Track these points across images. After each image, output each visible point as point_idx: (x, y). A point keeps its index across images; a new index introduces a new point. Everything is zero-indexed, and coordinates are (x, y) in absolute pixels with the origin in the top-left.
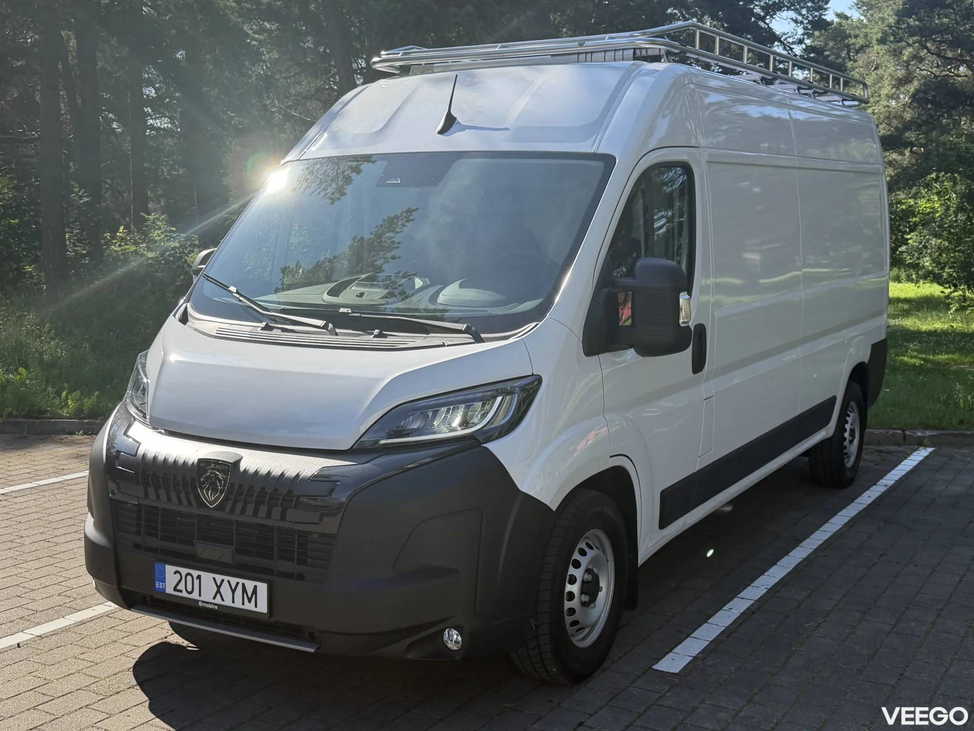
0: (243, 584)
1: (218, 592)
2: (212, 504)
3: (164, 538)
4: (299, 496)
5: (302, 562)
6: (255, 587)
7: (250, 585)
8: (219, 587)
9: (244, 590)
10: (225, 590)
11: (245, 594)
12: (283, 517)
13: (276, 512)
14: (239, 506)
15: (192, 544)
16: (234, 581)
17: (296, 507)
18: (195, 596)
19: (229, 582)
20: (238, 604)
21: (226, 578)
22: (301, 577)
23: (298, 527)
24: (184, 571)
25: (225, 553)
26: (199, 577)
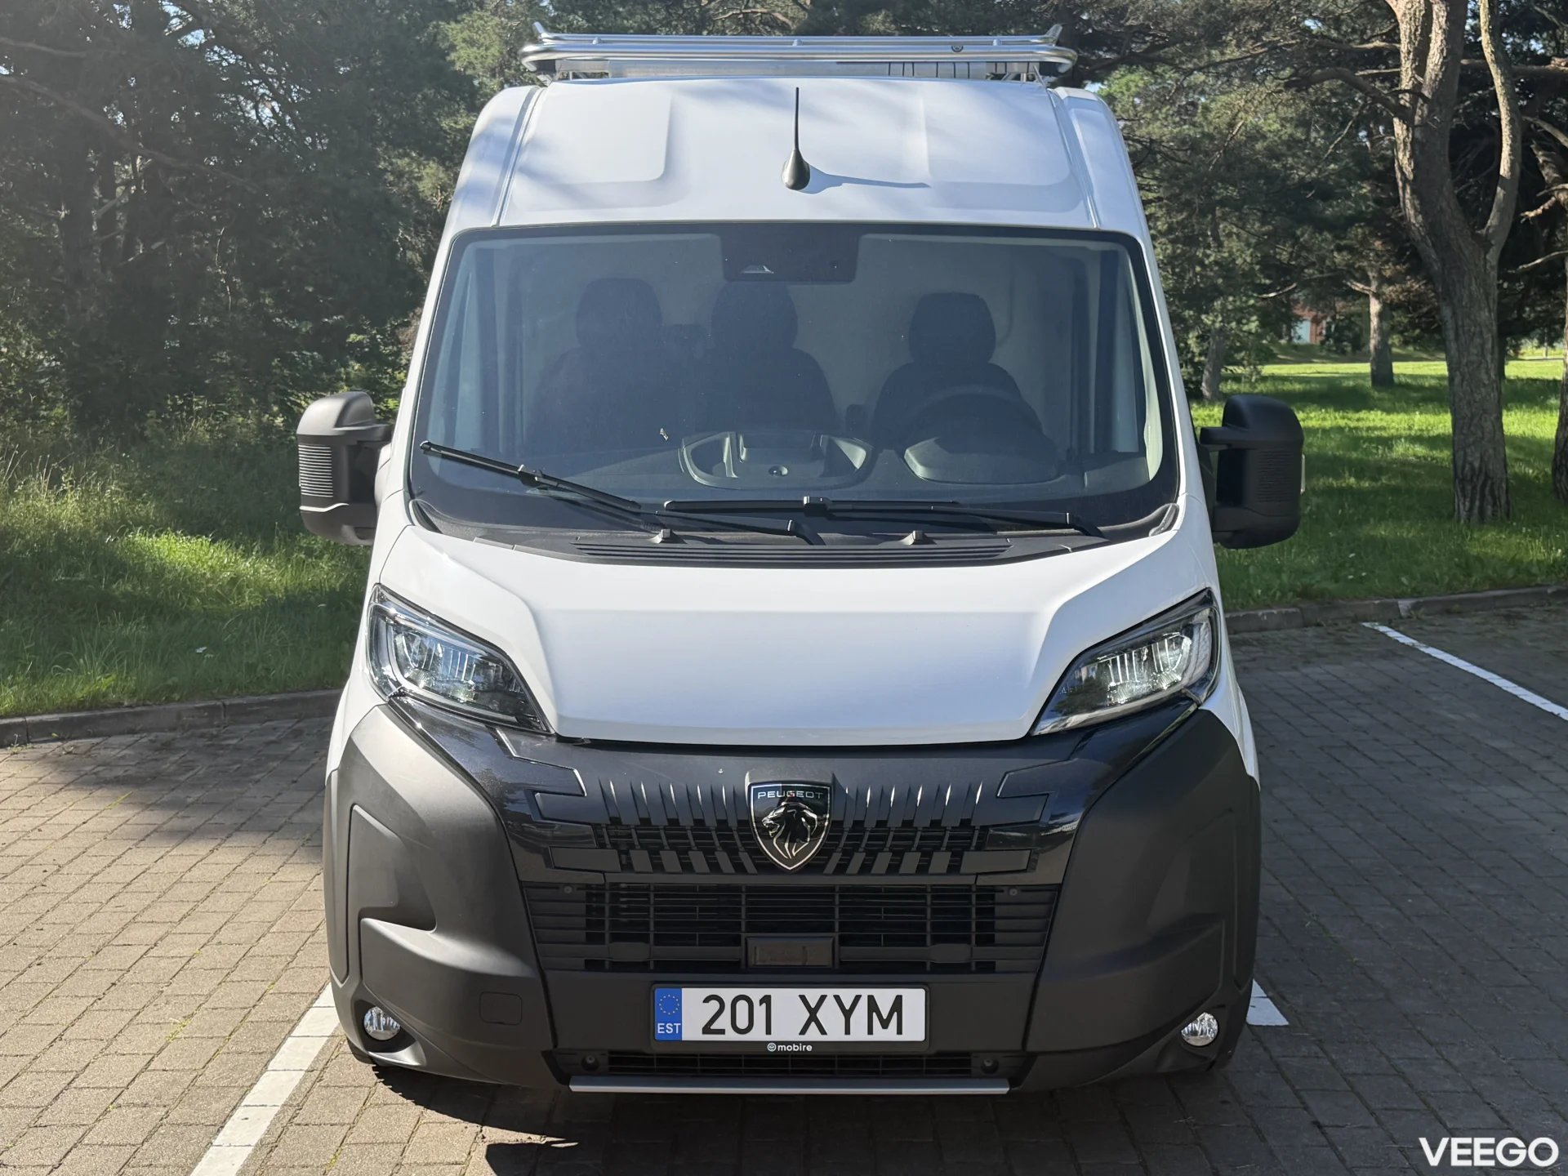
0: (871, 999)
1: (813, 1017)
2: (790, 862)
3: (660, 940)
4: (984, 828)
5: (987, 940)
6: (899, 999)
7: (885, 997)
8: (813, 1012)
9: (873, 1006)
10: (830, 1016)
11: (874, 1014)
12: (954, 868)
13: (941, 861)
14: (858, 859)
15: (736, 941)
16: (847, 995)
17: (979, 848)
18: (758, 1034)
19: (837, 998)
20: (859, 1033)
21: (830, 992)
22: (988, 967)
23: (983, 881)
24: (728, 994)
25: (819, 949)
26: (766, 1000)
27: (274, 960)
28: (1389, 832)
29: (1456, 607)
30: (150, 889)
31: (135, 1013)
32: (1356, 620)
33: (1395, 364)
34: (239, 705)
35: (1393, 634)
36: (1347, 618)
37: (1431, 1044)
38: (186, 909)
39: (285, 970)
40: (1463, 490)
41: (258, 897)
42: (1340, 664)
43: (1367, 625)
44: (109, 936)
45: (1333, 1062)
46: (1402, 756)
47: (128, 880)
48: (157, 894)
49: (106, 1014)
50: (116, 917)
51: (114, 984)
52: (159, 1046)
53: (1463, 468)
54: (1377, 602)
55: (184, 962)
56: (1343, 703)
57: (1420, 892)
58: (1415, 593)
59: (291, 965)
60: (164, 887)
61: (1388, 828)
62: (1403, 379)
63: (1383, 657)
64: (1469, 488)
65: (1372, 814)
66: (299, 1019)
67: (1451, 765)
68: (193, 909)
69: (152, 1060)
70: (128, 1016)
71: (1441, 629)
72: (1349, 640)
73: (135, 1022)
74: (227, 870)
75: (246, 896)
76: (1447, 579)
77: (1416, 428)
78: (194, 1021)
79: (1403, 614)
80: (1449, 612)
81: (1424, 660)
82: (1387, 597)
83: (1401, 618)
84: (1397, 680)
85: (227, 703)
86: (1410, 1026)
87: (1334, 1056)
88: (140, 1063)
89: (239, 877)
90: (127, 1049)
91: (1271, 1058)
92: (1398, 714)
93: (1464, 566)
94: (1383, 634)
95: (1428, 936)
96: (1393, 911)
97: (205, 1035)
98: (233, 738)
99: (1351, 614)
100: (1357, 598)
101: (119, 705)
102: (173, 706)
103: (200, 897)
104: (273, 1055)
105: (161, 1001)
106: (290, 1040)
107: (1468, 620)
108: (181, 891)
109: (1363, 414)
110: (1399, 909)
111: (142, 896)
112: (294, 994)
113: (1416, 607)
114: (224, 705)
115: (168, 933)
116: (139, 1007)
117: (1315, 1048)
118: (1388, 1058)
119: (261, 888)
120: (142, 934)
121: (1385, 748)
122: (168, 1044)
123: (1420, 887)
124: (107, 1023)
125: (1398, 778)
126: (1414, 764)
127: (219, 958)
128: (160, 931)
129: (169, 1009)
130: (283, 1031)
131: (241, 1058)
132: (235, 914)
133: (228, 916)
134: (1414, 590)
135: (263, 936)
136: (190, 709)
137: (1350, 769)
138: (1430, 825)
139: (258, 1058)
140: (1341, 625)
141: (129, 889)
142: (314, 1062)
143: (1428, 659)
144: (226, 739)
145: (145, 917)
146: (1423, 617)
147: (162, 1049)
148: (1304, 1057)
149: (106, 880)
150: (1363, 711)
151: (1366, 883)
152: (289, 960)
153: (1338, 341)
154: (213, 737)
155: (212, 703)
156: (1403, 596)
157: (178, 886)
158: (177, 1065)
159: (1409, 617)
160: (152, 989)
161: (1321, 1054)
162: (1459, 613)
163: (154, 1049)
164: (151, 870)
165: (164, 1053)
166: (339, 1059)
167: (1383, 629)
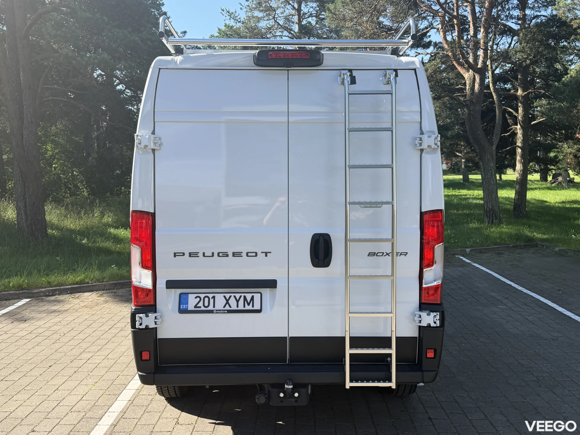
27: (123, 364)
28: (459, 322)
29: (483, 251)
30: (90, 341)
31: (80, 381)
32: (454, 255)
33: (469, 176)
34: (123, 282)
35: (464, 259)
36: (451, 254)
37: (466, 391)
38: (100, 347)
39: (126, 368)
40: (487, 215)
41: (121, 344)
42: (448, 269)
43: (457, 256)
44: (76, 357)
45: (436, 398)
46: (464, 298)
47: (84, 338)
48: (92, 343)
49: (72, 381)
50: (79, 350)
51: (75, 372)
52: (86, 392)
53: (487, 209)
54: (460, 249)
55: (97, 365)
56: (448, 281)
57: (467, 342)
58: (471, 247)
59: (128, 366)
60: (94, 341)
61: (459, 321)
62: (472, 180)
63: (461, 266)
64: (488, 214)
65: (454, 316)
66: (128, 384)
67: (478, 301)
68: (102, 348)
69: (83, 397)
70: (78, 382)
71: (479, 257)
72: (451, 261)
73: (80, 384)
74: (113, 335)
75: (118, 343)
76: (480, 243)
77: (475, 195)
78: (97, 384)
79: (467, 253)
80: (481, 252)
81: (472, 267)
82: (463, 248)
83: (467, 254)
84: (464, 274)
85: (120, 282)
86: (460, 385)
87: (436, 396)
88: (80, 398)
89: (117, 337)
90: (77, 393)
91: (418, 396)
92: (464, 284)
93: (486, 238)
94: (461, 259)
95: (468, 356)
96: (458, 348)
97: (100, 389)
98: (121, 293)
99: (452, 253)
100: (454, 248)
101: (88, 283)
102: (104, 283)
103: (104, 344)
104: (119, 395)
105: (88, 378)
106: (125, 390)
107: (487, 255)
108: (99, 342)
109: (461, 191)
110: (460, 347)
111: (87, 343)
112: (128, 375)
113: (471, 251)
114: (119, 283)
115: (93, 355)
116: (82, 379)
117: (431, 393)
118: (453, 396)
119: (123, 341)
120: (86, 356)
121: (459, 295)
122: (89, 391)
123: (466, 340)
124: (71, 384)
125: (462, 305)
126: (468, 301)
127: (107, 363)
128: (91, 355)
129: (90, 380)
130: (123, 388)
131: (110, 396)
132: (114, 349)
133: (112, 350)
134: (471, 246)
135: (121, 356)
136: (109, 284)
137: (449, 302)
138: (471, 320)
139: (115, 396)
140: (449, 256)
141: (84, 341)
142: (131, 398)
143: (474, 267)
144: (119, 293)
145: (87, 350)
146: (474, 254)
147: (87, 393)
148: (428, 396)
149: (77, 338)
150: (454, 284)
151: (451, 339)
152: (128, 364)
153: (454, 169)
154: (115, 292)
155: (115, 282)
156: (467, 248)
157: (98, 340)
158: (90, 399)
159: (469, 254)
160: (87, 374)
161: (433, 395)
162: (484, 253)
163: (84, 393)
164: (92, 335)
165: (87, 394)
166: (138, 397)
167: (461, 257)
